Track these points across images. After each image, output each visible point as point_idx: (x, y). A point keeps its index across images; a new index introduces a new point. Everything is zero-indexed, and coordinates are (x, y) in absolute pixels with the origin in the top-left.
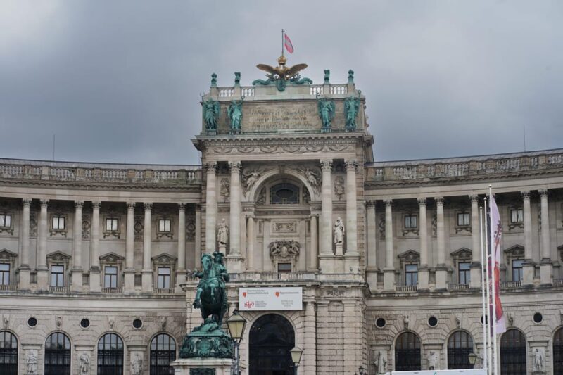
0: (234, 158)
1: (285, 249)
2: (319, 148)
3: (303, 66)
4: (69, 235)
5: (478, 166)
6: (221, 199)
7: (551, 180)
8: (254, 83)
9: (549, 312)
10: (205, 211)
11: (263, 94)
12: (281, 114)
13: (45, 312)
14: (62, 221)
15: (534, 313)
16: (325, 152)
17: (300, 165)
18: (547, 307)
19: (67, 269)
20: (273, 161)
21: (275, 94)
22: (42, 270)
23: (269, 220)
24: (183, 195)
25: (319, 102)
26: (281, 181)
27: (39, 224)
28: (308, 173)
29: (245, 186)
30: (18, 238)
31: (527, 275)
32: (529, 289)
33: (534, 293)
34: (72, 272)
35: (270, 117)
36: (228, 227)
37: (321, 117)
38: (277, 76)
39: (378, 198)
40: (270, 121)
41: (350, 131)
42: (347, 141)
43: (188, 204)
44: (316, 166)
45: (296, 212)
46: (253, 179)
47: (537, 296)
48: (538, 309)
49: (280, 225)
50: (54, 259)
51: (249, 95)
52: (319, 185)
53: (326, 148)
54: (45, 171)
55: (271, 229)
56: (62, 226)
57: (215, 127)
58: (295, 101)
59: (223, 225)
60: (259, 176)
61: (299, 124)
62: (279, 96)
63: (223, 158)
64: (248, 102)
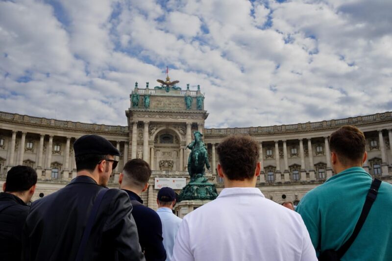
0: (146, 120)
1: (167, 164)
2: (186, 117)
3: (177, 82)
4: (62, 154)
5: (254, 130)
6: (139, 139)
7: (288, 136)
8: (155, 88)
9: (289, 194)
10: (131, 144)
11: (159, 93)
12: (167, 102)
13: (48, 191)
14: (59, 147)
15: (282, 194)
16: (189, 119)
17: (176, 125)
18: (288, 192)
19: (60, 170)
20: (164, 122)
21: (165, 93)
22: (48, 169)
23: (159, 150)
24: (119, 137)
25: (186, 98)
26: (165, 133)
27: (47, 147)
28: (180, 129)
29: (150, 133)
30: (36, 154)
31: (278, 178)
32: (280, 184)
33: (282, 185)
34: (63, 171)
35: (162, 103)
36: (143, 152)
37: (186, 104)
38: (165, 86)
39: (209, 142)
40: (162, 105)
41: (200, 110)
42: (199, 115)
43: (121, 142)
44: (184, 126)
45: (172, 147)
46: (154, 130)
47: (283, 187)
48: (284, 193)
49: (164, 153)
50: (54, 165)
51: (153, 93)
52: (185, 134)
53: (189, 117)
54: (53, 122)
55: (160, 154)
56: (58, 150)
57: (137, 105)
58: (174, 97)
59: (140, 150)
60: (157, 129)
61: (176, 107)
62: (167, 94)
63: (141, 119)
64: (152, 96)
